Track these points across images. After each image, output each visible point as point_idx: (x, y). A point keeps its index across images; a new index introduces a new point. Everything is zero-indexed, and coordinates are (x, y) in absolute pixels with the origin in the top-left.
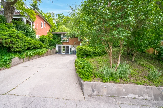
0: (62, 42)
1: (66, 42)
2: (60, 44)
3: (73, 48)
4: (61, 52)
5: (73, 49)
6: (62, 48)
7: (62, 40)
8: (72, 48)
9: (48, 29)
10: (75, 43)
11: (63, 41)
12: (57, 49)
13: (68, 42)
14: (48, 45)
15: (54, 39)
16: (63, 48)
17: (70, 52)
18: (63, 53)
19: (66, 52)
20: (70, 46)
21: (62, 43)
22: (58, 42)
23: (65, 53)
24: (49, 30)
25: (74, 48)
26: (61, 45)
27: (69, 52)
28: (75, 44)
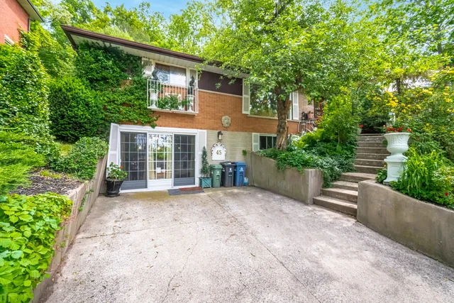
0: (154, 107)
1: (181, 109)
3: (219, 148)
5: (219, 156)
7: (155, 97)
8: (214, 152)
9: (15, 27)
10: (226, 120)
11: (161, 104)
12: (114, 156)
13: (190, 111)
14: (46, 126)
15: (91, 81)
18: (154, 185)
19: (177, 175)
20: (202, 137)
21: (150, 118)
23: (167, 184)
24: (17, 35)
25: (223, 153)
26: (147, 129)
27: (198, 175)
28: (226, 129)
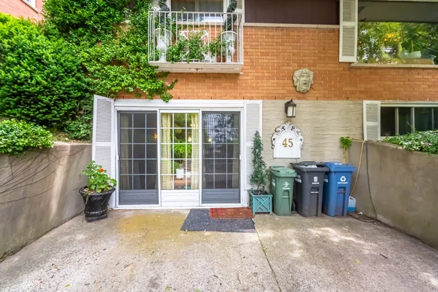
1: (210, 63)
2: (138, 94)
3: (287, 134)
4: (152, 185)
6: (164, 141)
7: (163, 44)
8: (278, 143)
10: (303, 77)
11: (173, 57)
16: (180, 136)
17: (256, 178)
18: (169, 198)
19: (208, 184)
21: (160, 82)
22: (113, 71)
25: (297, 143)
26: (156, 105)
